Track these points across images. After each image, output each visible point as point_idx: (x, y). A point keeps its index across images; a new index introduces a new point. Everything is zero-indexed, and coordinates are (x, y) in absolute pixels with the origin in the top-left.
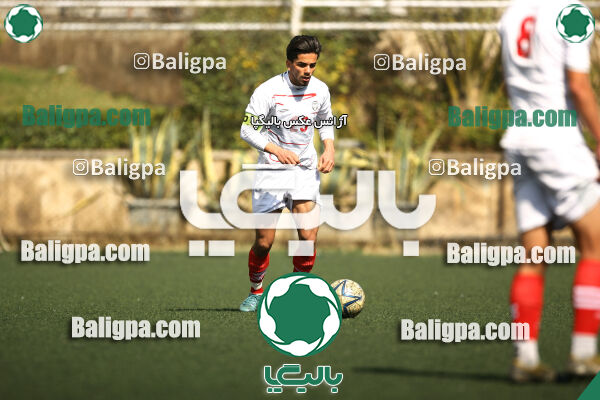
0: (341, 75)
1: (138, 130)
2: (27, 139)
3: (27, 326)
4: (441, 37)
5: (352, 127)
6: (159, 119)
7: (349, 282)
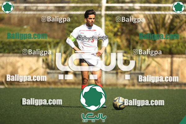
0: (118, 29)
1: (50, 47)
2: (14, 50)
3: (14, 112)
4: (151, 16)
5: (122, 46)
6: (57, 44)
7: (121, 98)
